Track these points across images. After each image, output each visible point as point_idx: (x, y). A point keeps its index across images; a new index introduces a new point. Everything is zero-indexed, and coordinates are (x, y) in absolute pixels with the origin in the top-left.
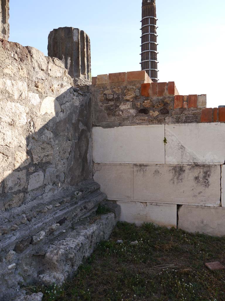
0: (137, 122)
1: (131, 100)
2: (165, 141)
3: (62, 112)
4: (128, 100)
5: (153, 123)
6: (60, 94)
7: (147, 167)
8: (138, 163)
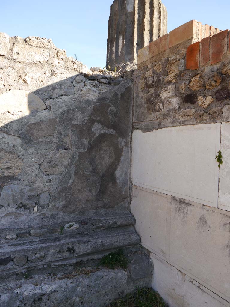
0: (181, 119)
1: (174, 81)
2: (219, 159)
3: (47, 110)
4: (170, 82)
5: (202, 122)
6: (45, 86)
7: (190, 208)
8: (178, 196)
